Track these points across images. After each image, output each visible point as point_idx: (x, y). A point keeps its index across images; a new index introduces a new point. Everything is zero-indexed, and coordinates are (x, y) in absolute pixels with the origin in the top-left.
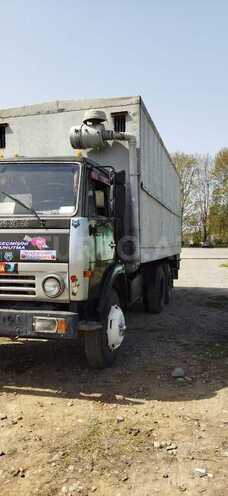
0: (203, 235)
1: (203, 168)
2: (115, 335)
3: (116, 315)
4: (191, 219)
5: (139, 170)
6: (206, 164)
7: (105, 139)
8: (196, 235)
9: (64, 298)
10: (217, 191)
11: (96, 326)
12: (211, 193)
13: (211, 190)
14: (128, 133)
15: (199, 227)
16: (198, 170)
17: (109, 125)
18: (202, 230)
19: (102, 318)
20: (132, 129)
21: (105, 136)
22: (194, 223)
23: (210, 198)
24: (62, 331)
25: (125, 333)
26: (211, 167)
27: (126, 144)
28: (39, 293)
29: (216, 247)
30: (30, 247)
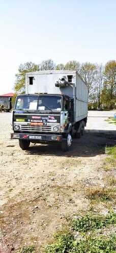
0: (98, 104)
1: (99, 71)
2: (69, 142)
3: (70, 137)
4: (93, 97)
5: (76, 94)
6: (100, 68)
7: (66, 84)
8: (95, 104)
9: (59, 132)
10: (106, 82)
11: (65, 139)
12: (103, 83)
13: (103, 81)
14: (72, 82)
15: (96, 100)
16: (96, 71)
17: (67, 80)
18: (98, 102)
19: (66, 137)
20: (74, 81)
21: (66, 83)
22: (94, 98)
23: (102, 86)
24: (59, 140)
25: (72, 142)
26: (103, 70)
27: (72, 86)
28: (52, 130)
29: (104, 110)
30: (50, 119)
